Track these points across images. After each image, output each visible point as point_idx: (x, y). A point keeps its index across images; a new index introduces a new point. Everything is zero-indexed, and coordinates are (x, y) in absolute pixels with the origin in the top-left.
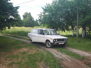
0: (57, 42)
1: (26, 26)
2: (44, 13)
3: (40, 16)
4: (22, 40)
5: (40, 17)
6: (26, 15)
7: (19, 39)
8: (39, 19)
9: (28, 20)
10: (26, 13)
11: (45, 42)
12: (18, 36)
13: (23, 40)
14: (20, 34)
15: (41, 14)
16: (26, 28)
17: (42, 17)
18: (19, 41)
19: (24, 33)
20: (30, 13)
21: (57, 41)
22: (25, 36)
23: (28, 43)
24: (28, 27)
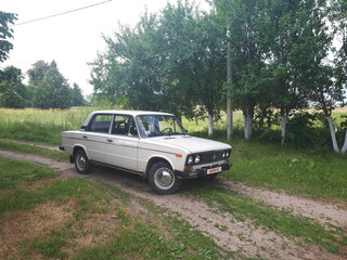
0: (199, 167)
1: (43, 107)
2: (112, 58)
3: (96, 67)
4: (29, 158)
5: (96, 70)
6: (40, 70)
7: (19, 157)
8: (95, 77)
9: (49, 85)
10: (41, 62)
11: (142, 168)
12: (15, 142)
13: (38, 159)
14: (21, 135)
15: (101, 61)
16: (41, 112)
17: (104, 72)
18: (20, 164)
19: (37, 130)
20: (54, 64)
21: (199, 163)
22: (43, 141)
23: (60, 173)
24: (48, 109)
